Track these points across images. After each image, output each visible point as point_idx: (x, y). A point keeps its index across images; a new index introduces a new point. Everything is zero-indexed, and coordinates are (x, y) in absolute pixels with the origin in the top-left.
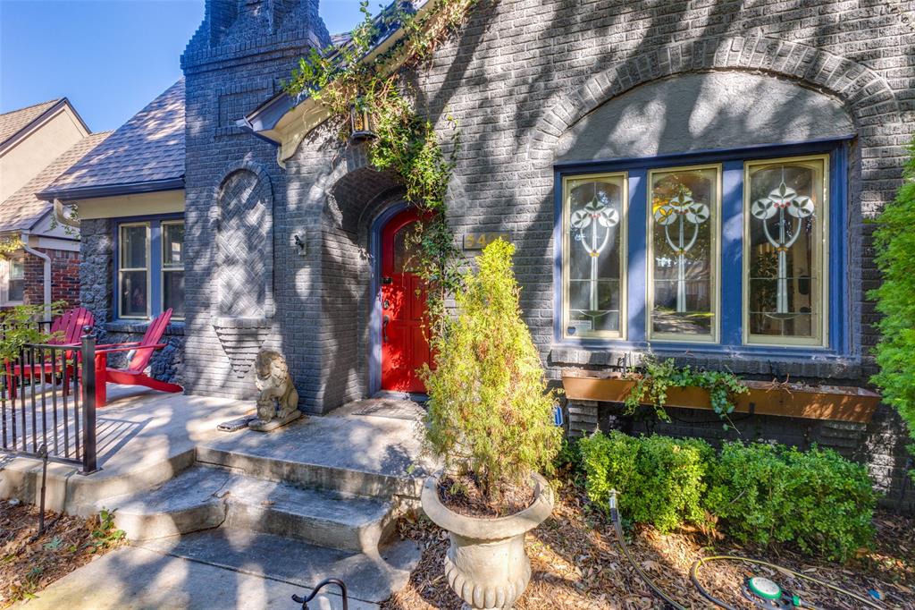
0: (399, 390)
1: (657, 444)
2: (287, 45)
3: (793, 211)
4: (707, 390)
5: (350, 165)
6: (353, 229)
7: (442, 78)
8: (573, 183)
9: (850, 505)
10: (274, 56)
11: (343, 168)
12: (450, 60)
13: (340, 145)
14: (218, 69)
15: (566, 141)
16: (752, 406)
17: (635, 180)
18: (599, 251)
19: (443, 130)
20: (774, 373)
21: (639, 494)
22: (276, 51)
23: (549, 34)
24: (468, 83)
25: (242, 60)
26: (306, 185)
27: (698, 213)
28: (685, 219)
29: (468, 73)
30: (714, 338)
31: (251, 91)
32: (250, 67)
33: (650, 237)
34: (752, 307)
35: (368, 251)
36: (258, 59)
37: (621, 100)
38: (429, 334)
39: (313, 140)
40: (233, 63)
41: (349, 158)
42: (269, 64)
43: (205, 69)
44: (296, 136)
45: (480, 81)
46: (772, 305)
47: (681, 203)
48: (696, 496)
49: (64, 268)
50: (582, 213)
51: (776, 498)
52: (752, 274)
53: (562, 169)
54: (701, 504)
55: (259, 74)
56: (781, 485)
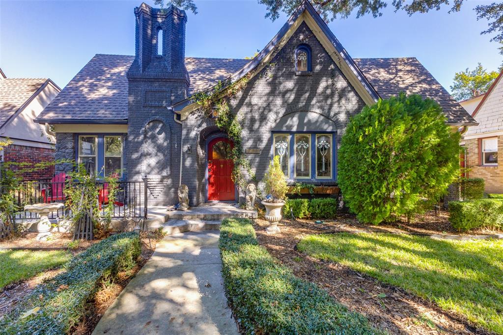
0: (215, 200)
1: (298, 200)
2: (177, 78)
3: (326, 146)
4: (309, 188)
5: (207, 125)
6: (202, 144)
7: (238, 101)
8: (275, 136)
9: (332, 206)
10: (172, 80)
11: (204, 126)
12: (240, 97)
13: (203, 118)
14: (145, 81)
15: (273, 125)
16: (317, 192)
17: (291, 136)
18: (283, 154)
19: (239, 117)
20: (322, 184)
21: (296, 210)
22: (172, 79)
23: (269, 94)
24: (246, 104)
25: (156, 79)
26: (189, 130)
27: (306, 146)
28: (303, 148)
29: (246, 101)
30: (309, 178)
31: (161, 92)
32: (160, 82)
33: (295, 152)
34: (318, 170)
35: (205, 152)
36: (165, 80)
37: (288, 115)
38: (234, 178)
39: (193, 115)
40: (153, 80)
41: (206, 122)
42: (168, 83)
43: (139, 80)
44: (187, 113)
45: (250, 105)
46: (322, 168)
47: (302, 143)
48: (307, 209)
49: (9, 153)
50: (278, 144)
51: (321, 207)
52: (318, 161)
53: (273, 132)
54: (308, 210)
55: (164, 86)
56: (322, 204)
